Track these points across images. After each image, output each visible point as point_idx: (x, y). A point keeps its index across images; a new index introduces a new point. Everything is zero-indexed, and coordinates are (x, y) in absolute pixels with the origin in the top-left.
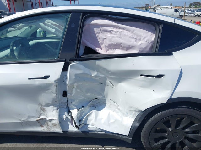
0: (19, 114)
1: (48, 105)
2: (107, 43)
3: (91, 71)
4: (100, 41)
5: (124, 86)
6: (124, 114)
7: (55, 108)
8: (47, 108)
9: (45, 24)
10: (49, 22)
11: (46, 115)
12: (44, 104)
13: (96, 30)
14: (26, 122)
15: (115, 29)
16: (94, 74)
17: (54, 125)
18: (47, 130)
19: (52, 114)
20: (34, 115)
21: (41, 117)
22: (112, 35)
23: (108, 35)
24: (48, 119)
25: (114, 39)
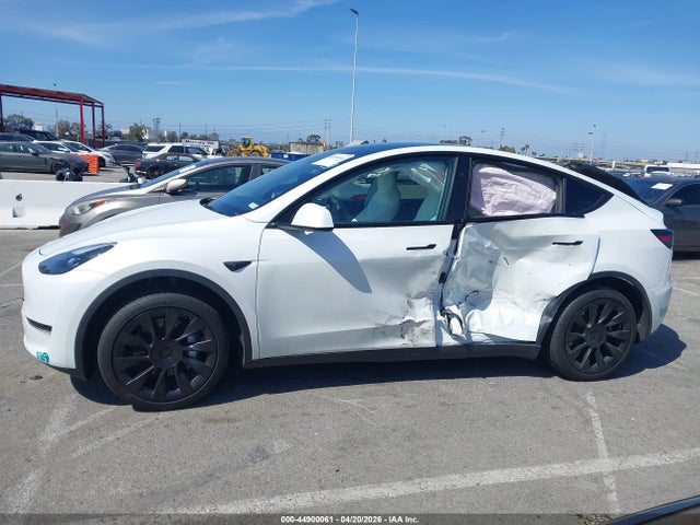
0: (377, 312)
1: (419, 296)
2: (496, 200)
3: (485, 240)
4: (486, 198)
5: (525, 263)
6: (524, 309)
7: (429, 301)
8: (416, 302)
9: (419, 170)
10: (425, 167)
11: (413, 315)
12: (413, 295)
13: (483, 181)
14: (385, 327)
15: (508, 182)
16: (488, 244)
17: (424, 333)
18: (411, 345)
19: (424, 312)
20: (397, 314)
21: (407, 318)
22: (504, 190)
23: (500, 189)
24: (417, 321)
25: (507, 196)
